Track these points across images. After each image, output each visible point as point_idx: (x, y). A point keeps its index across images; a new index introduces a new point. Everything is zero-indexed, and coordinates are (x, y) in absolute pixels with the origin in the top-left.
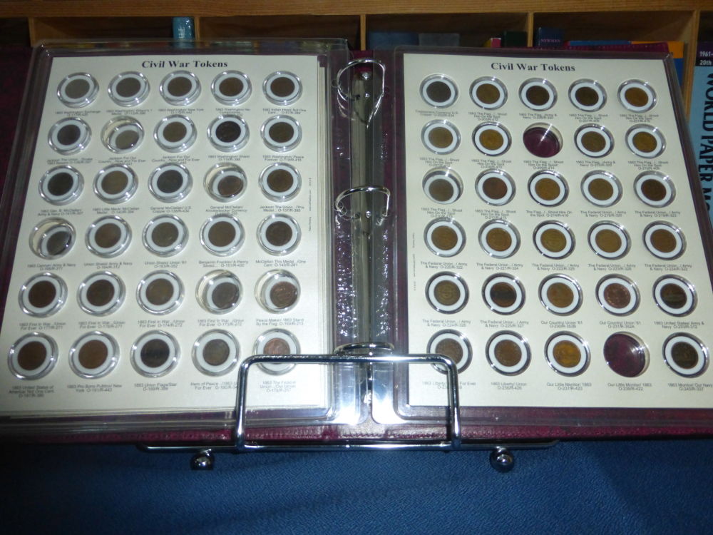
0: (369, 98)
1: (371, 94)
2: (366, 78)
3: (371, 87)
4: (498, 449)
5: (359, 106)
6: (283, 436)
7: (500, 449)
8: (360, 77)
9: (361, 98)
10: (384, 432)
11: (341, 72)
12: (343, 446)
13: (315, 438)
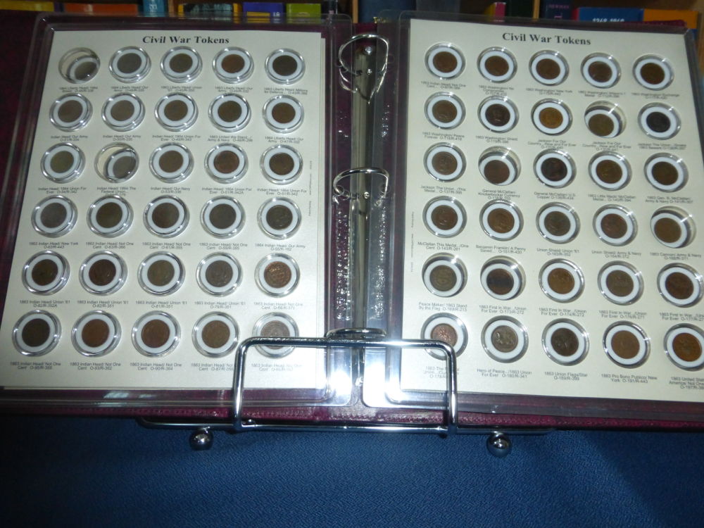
0: (371, 74)
1: (373, 70)
2: (369, 52)
3: (374, 62)
4: (496, 434)
5: (361, 82)
6: (274, 415)
7: (497, 434)
8: (363, 52)
9: (363, 74)
10: (374, 415)
11: (343, 47)
12: (341, 427)
13: (306, 418)
